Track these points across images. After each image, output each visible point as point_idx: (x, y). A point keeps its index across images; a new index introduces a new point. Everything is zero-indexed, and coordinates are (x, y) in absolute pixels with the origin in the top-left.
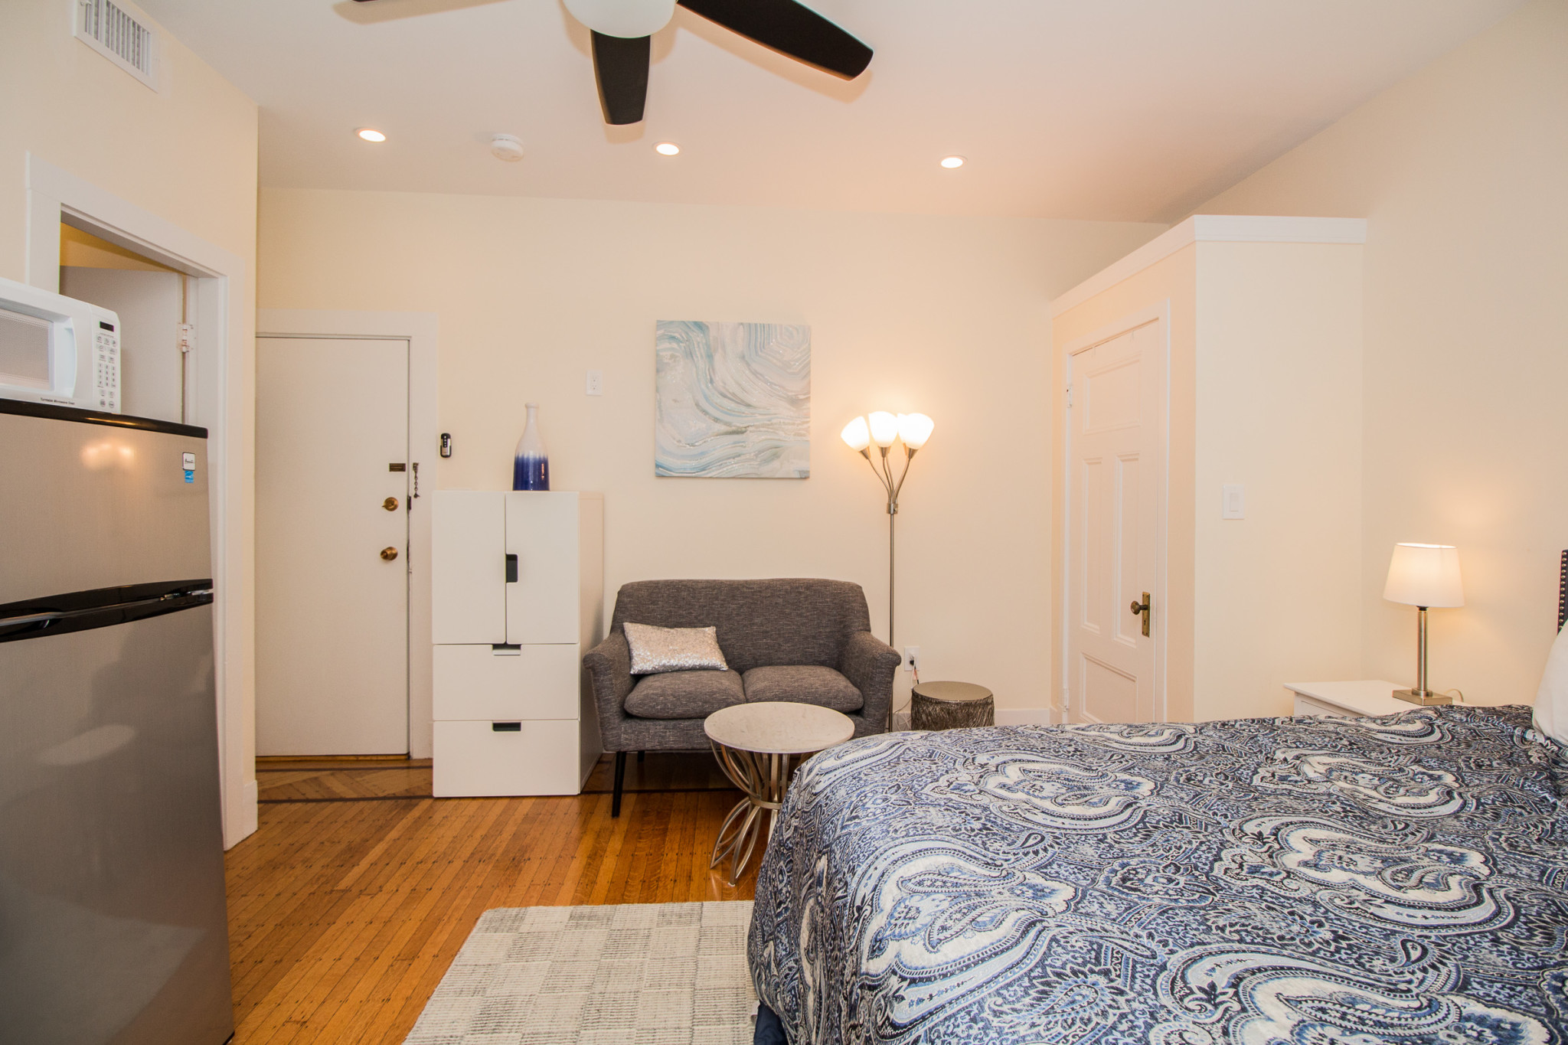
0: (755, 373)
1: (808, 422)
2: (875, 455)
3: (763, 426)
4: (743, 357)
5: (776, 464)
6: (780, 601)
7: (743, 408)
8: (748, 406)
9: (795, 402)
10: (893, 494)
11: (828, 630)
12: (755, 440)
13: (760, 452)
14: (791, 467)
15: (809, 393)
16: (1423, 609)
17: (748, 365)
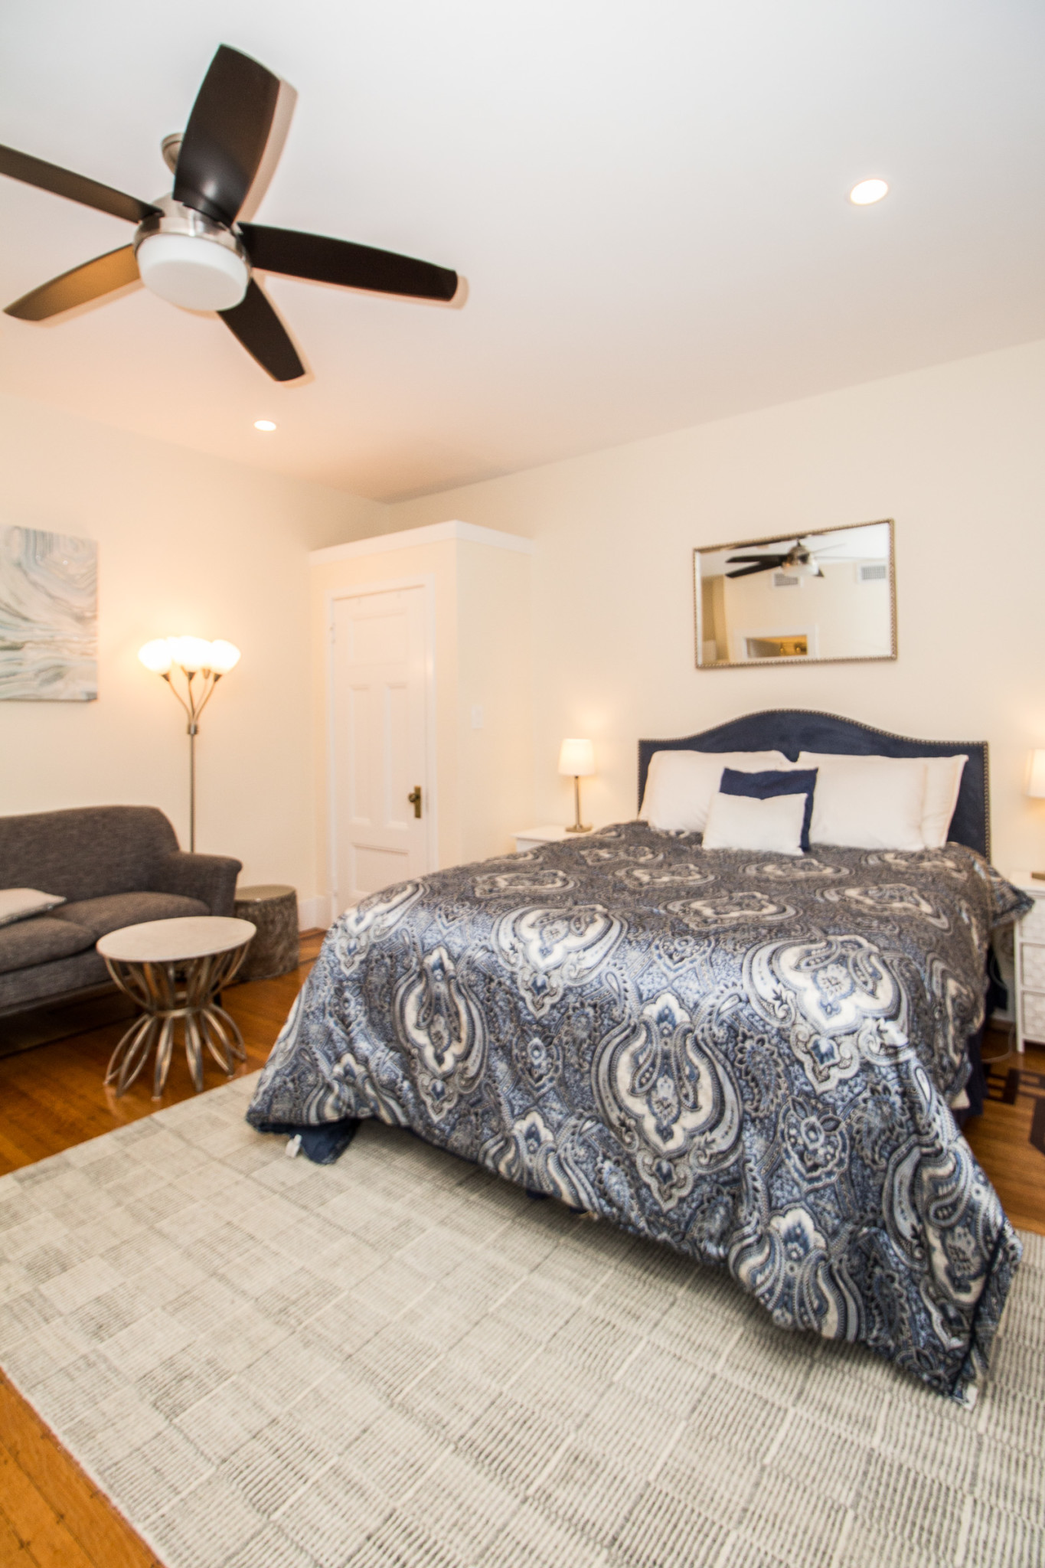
0: (35, 584)
1: (94, 641)
2: (179, 680)
3: (45, 642)
4: (19, 565)
5: (59, 685)
6: (75, 832)
7: (19, 622)
8: (26, 619)
9: (80, 619)
10: (194, 713)
11: (133, 855)
12: (35, 658)
13: (41, 671)
14: (79, 689)
15: (95, 610)
16: (577, 777)
17: (25, 574)
